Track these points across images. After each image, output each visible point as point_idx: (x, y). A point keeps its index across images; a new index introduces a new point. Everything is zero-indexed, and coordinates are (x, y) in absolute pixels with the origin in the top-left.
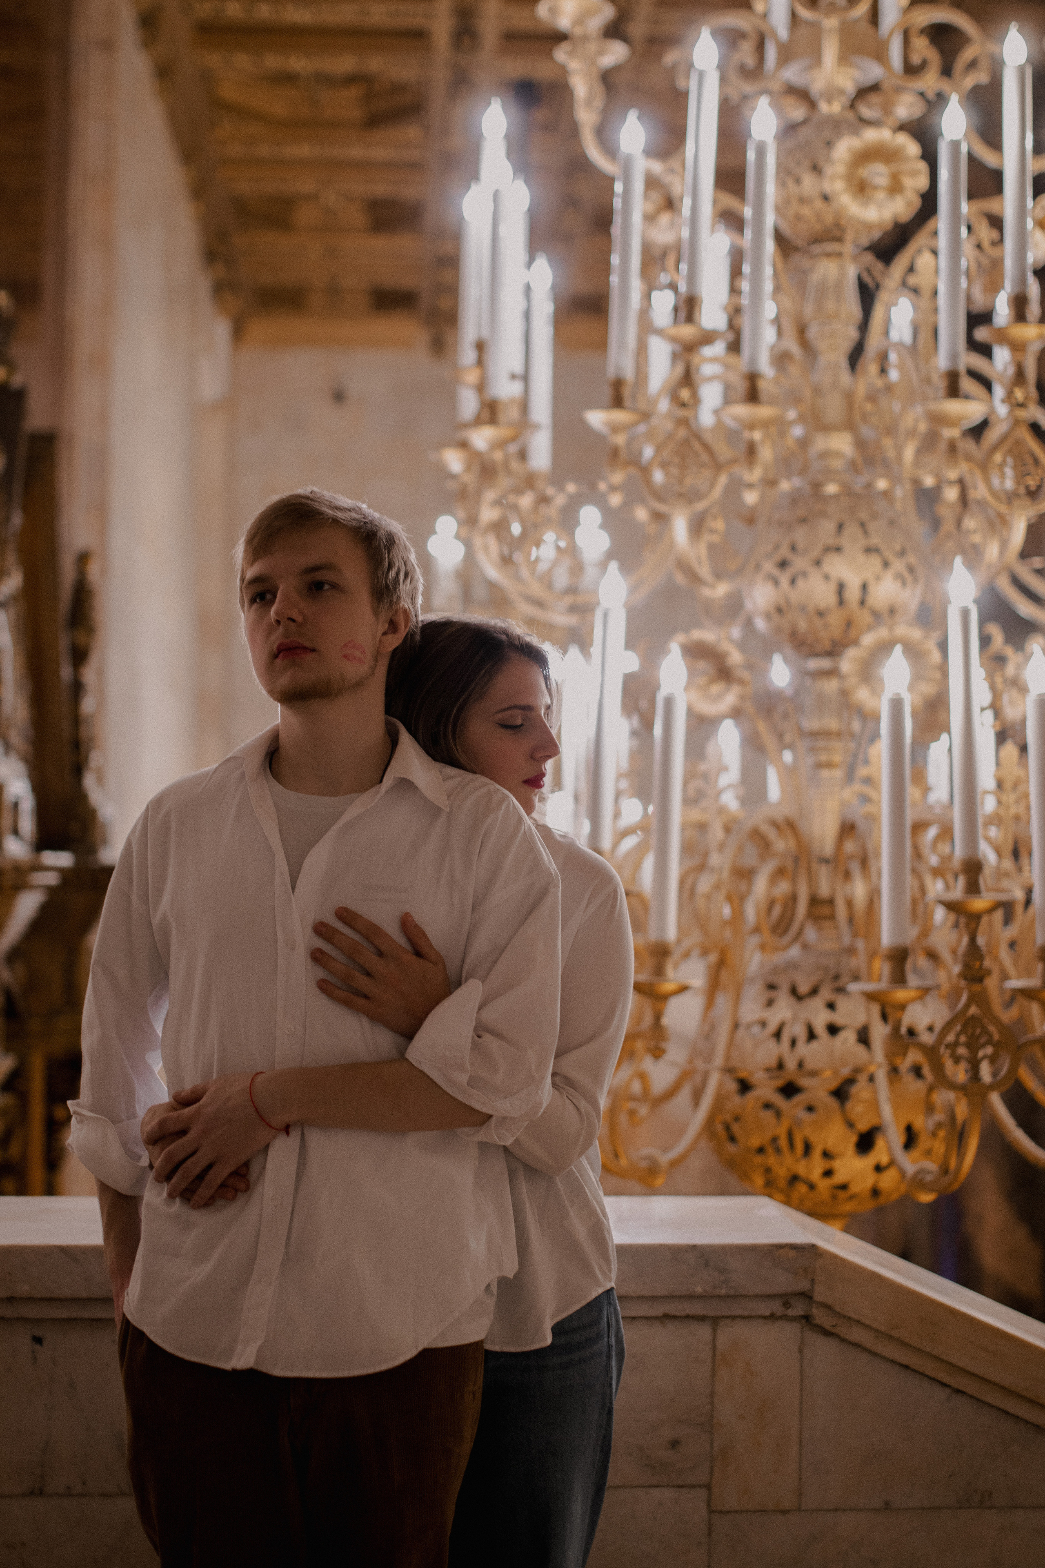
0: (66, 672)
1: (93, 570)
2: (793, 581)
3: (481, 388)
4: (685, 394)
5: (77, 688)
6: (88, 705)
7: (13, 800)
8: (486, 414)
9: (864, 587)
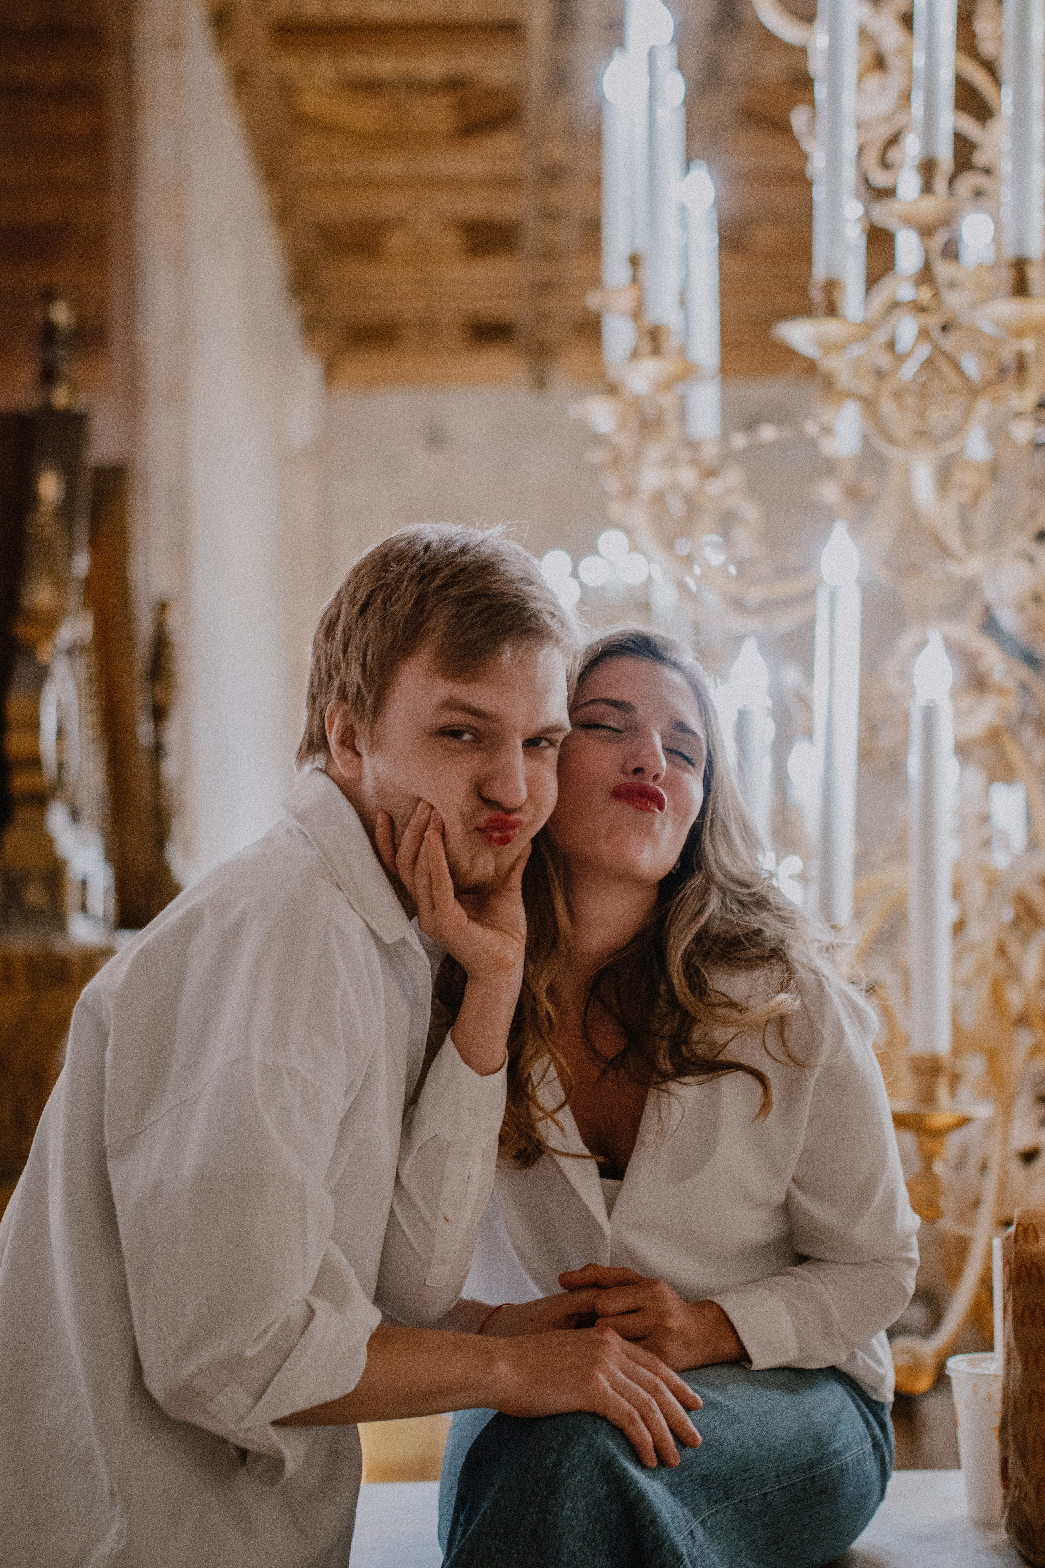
0: (144, 731)
1: (174, 620)
3: (637, 314)
5: (158, 750)
6: (171, 768)
7: (80, 877)
8: (646, 345)
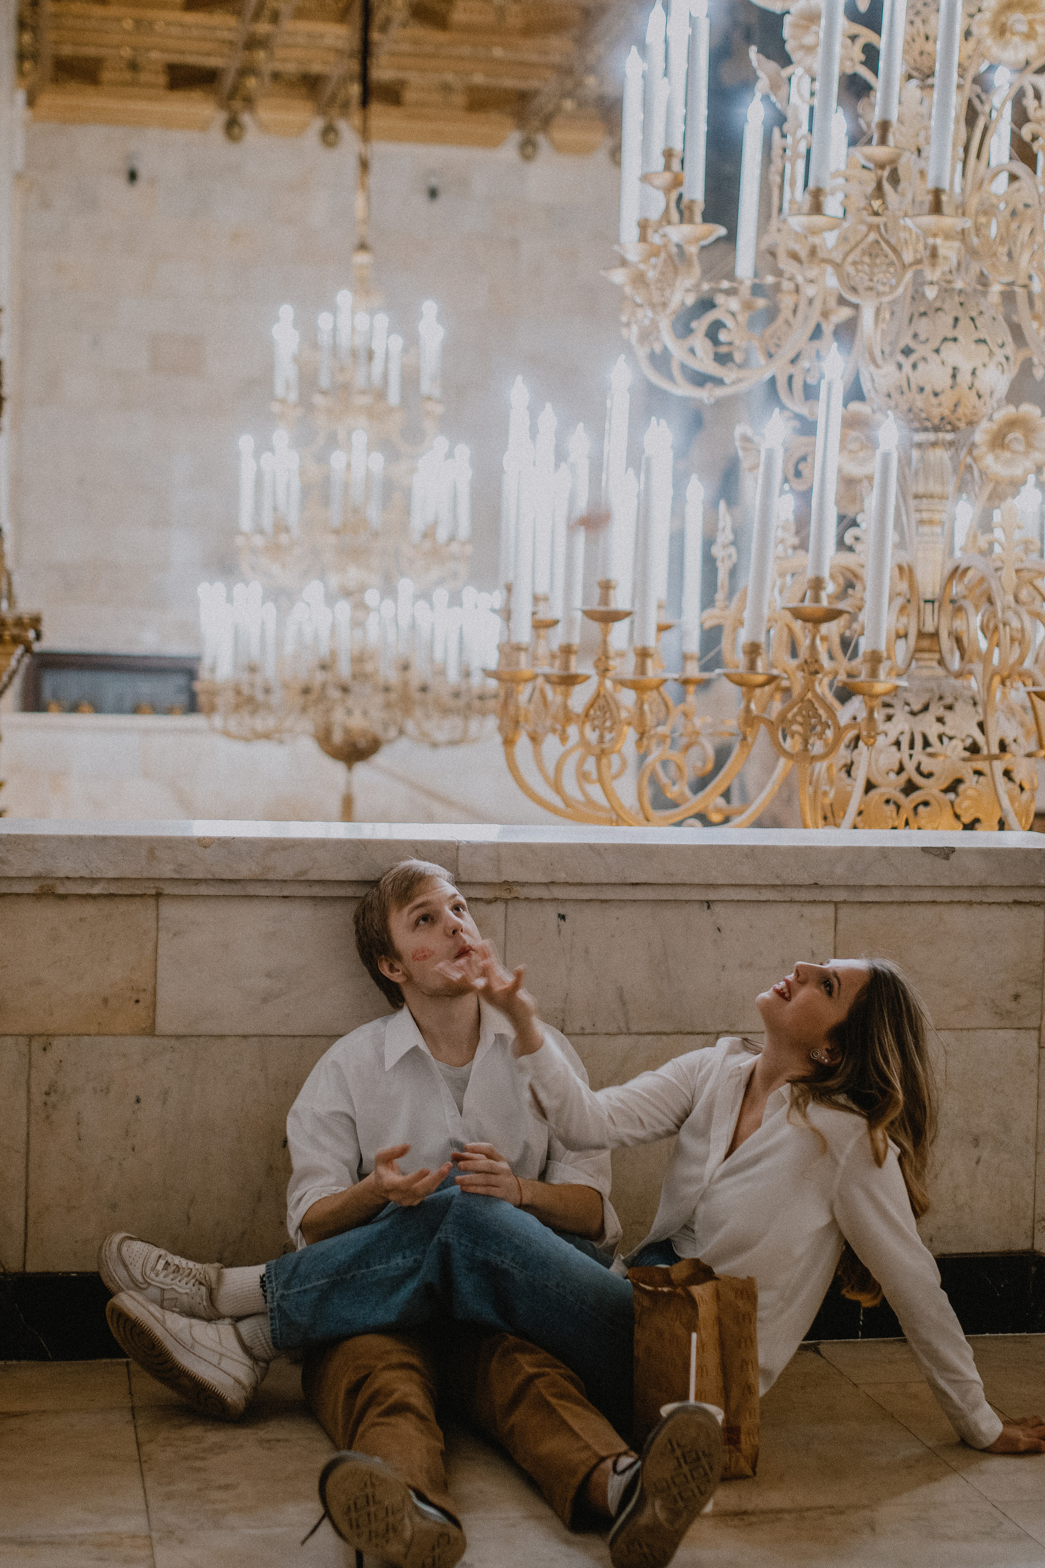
2: (914, 366)
4: (876, 204)
9: (974, 373)
